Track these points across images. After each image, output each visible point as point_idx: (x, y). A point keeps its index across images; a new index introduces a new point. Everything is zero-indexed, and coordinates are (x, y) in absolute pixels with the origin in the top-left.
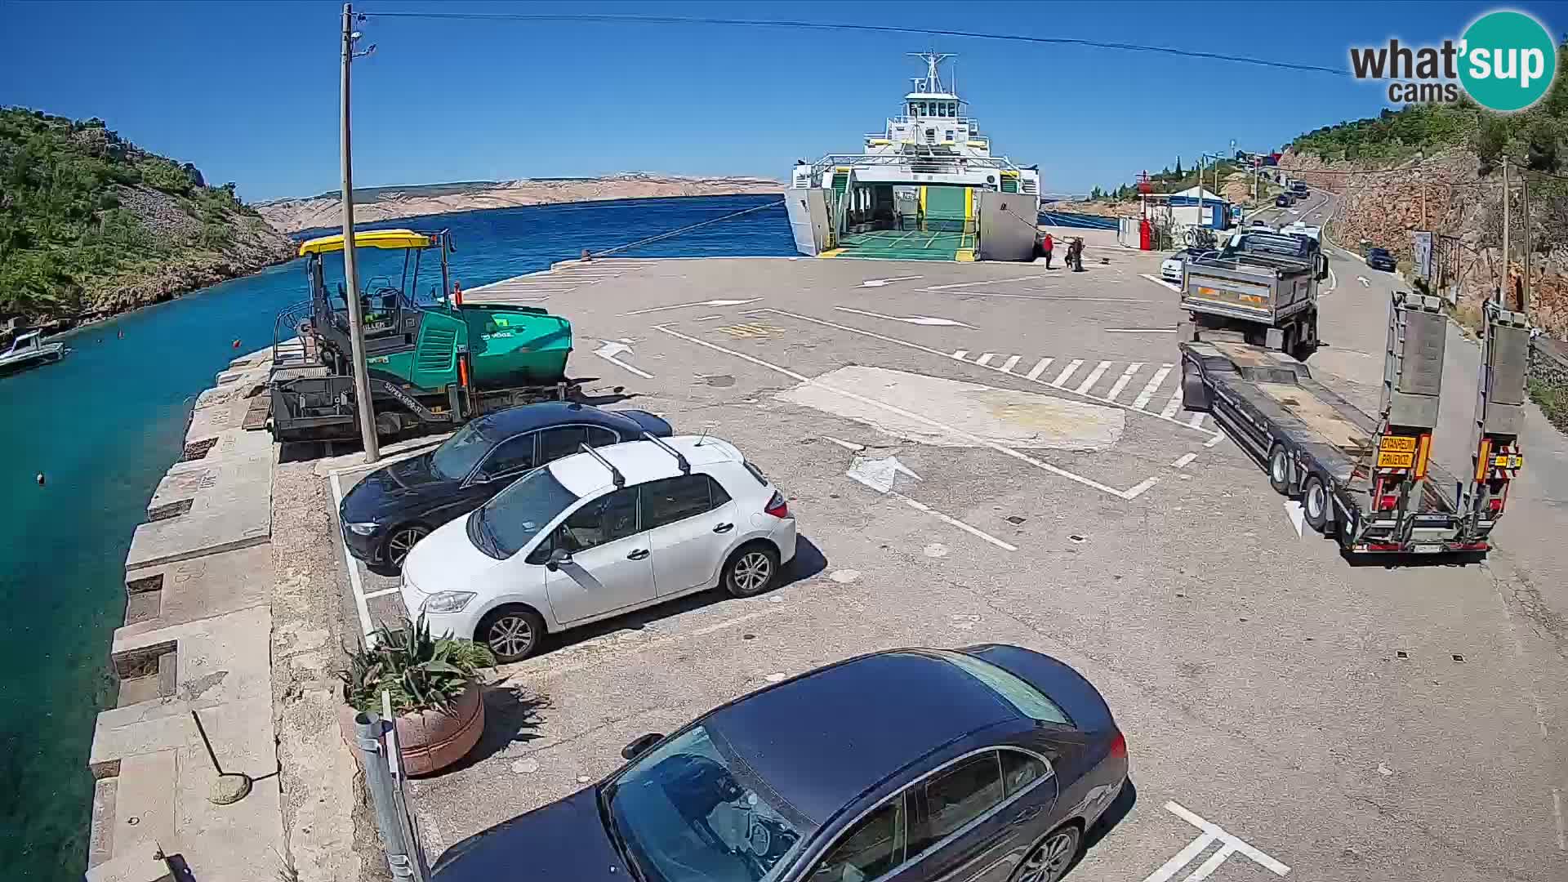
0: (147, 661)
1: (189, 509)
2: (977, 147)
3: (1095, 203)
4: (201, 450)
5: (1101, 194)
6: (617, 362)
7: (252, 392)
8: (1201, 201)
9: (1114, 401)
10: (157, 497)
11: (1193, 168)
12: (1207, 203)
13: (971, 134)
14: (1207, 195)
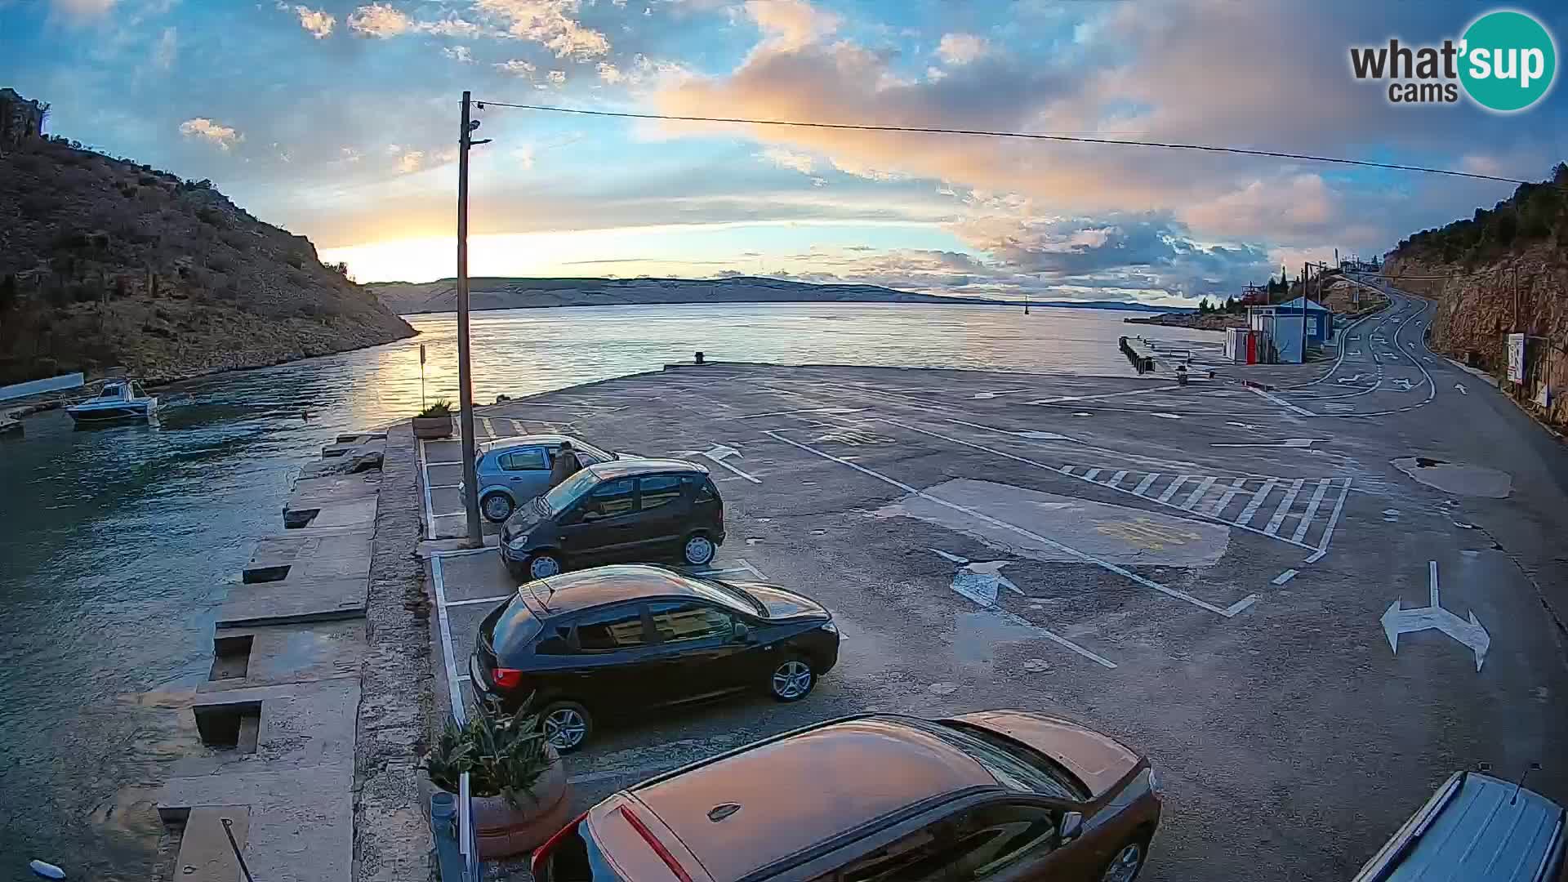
1: (285, 576)
3: (1202, 315)
4: (302, 520)
5: (1209, 306)
6: (724, 464)
7: (358, 467)
8: (1305, 311)
9: (1219, 517)
10: (254, 559)
11: (1298, 278)
12: (1312, 313)
14: (1311, 305)
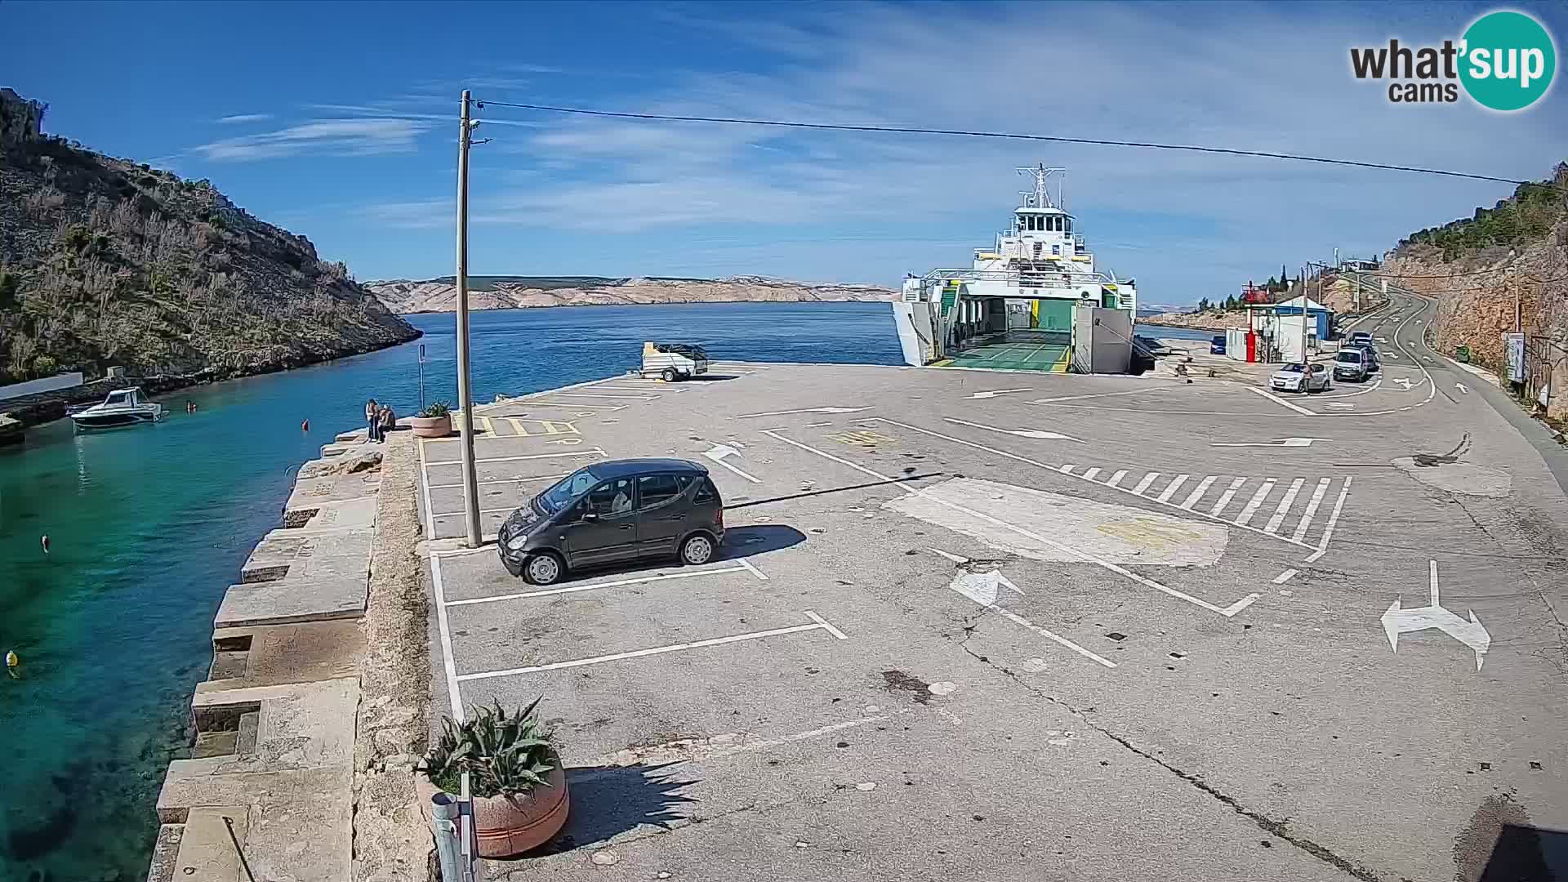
0: (226, 719)
1: (284, 575)
2: (1081, 261)
3: (1202, 314)
4: (300, 520)
5: (1209, 305)
6: (724, 464)
7: (357, 467)
8: (1305, 311)
9: (1218, 517)
10: (252, 560)
11: (1298, 277)
12: (1312, 313)
13: (1077, 248)
14: (1312, 304)
